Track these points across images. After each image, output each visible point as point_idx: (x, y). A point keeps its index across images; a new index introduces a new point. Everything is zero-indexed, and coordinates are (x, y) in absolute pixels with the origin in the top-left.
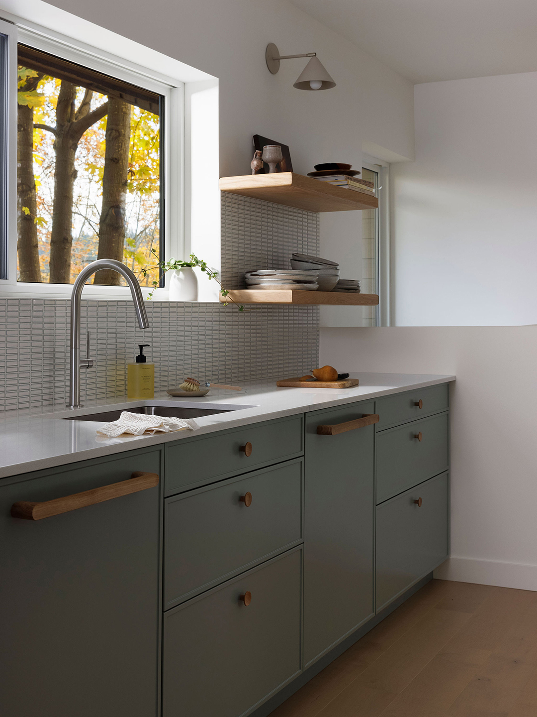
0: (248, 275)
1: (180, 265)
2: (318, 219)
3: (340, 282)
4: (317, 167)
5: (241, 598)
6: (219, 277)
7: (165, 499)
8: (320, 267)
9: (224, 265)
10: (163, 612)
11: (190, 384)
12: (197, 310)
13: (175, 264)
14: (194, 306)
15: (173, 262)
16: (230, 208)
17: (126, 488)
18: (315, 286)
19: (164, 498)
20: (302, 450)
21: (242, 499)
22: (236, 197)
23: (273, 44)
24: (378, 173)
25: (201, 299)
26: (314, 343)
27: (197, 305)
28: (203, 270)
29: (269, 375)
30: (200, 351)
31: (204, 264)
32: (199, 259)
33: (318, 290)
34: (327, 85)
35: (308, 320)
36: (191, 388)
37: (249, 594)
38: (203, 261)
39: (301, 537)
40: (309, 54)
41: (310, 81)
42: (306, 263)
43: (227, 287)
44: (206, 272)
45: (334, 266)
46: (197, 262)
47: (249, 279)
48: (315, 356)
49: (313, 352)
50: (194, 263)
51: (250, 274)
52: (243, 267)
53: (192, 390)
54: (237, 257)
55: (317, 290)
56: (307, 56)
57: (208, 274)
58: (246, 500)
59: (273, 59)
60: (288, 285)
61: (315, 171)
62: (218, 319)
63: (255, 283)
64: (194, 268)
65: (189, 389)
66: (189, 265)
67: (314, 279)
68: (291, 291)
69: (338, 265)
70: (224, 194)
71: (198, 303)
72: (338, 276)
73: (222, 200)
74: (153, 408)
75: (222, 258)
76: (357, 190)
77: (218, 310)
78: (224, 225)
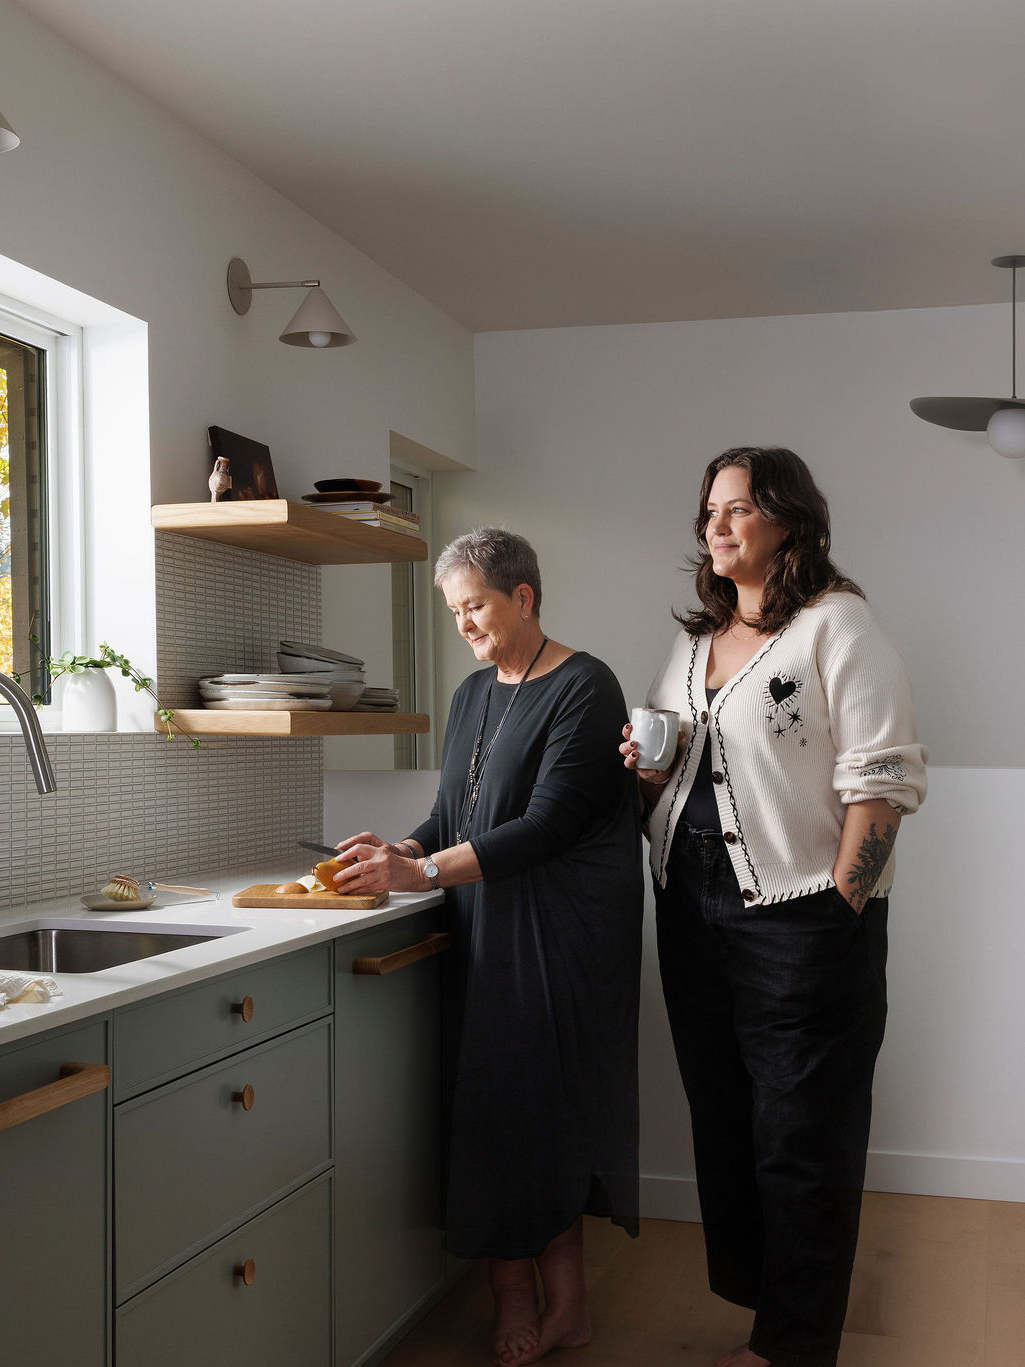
0: (206, 683)
1: (82, 665)
2: (319, 577)
3: (368, 693)
4: (320, 485)
5: (239, 1272)
6: (155, 688)
7: (116, 1108)
8: (331, 667)
9: (162, 665)
10: (114, 1307)
11: (122, 887)
12: (118, 747)
13: (73, 663)
14: (110, 741)
15: (69, 659)
16: (171, 561)
17: (58, 1095)
18: (327, 703)
19: (114, 1106)
20: (330, 1004)
21: (237, 1097)
22: (181, 540)
23: (239, 259)
24: (411, 489)
25: (124, 727)
26: (315, 799)
27: (118, 739)
28: (125, 673)
29: (241, 860)
30: (124, 822)
31: (126, 662)
32: (118, 654)
33: (331, 710)
34: (337, 339)
35: (304, 759)
36: (126, 892)
37: (252, 1263)
38: (122, 656)
39: (330, 1157)
40: (307, 282)
41: (308, 333)
42: (306, 660)
43: (168, 705)
44: (130, 677)
45: (357, 665)
46: (114, 659)
47: (207, 689)
48: (316, 822)
49: (314, 816)
50: (108, 660)
51: (210, 680)
52: (193, 667)
53: (127, 899)
54: (183, 650)
55: (329, 711)
56: (303, 285)
57: (134, 680)
58: (245, 1100)
59: (240, 289)
60: (280, 703)
61: (317, 492)
62: (152, 762)
63: (220, 697)
64: (107, 670)
65: (122, 895)
66: (97, 665)
67: (325, 690)
68: (288, 713)
69: (362, 664)
70: (160, 535)
71: (118, 735)
72: (362, 682)
73: (157, 547)
74: (54, 933)
75: (159, 652)
76: (393, 529)
77: (152, 746)
78: (161, 592)
